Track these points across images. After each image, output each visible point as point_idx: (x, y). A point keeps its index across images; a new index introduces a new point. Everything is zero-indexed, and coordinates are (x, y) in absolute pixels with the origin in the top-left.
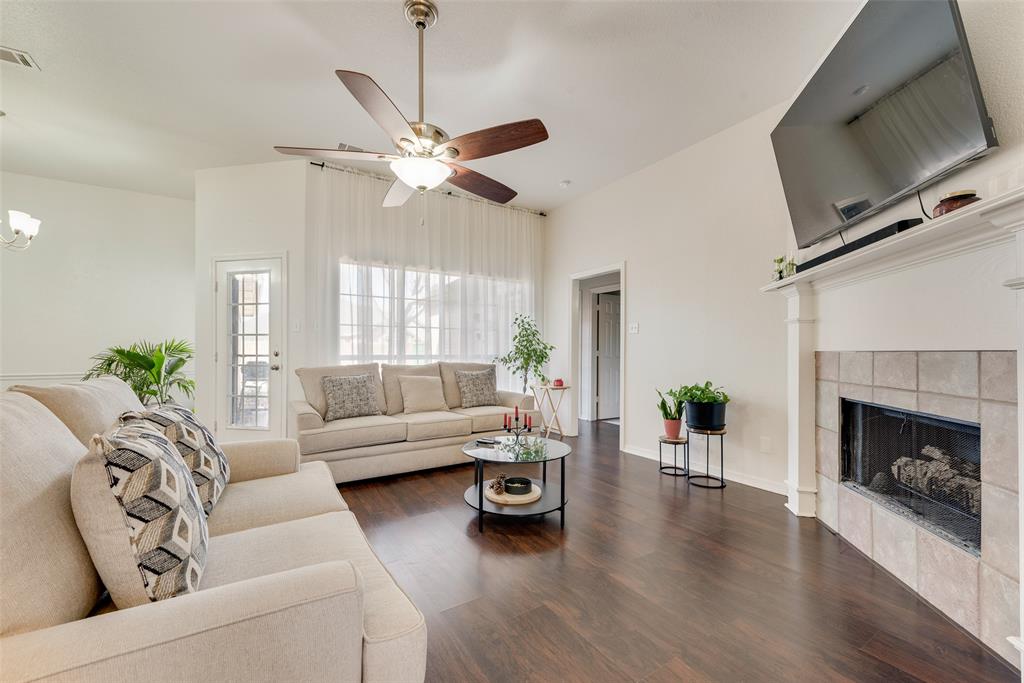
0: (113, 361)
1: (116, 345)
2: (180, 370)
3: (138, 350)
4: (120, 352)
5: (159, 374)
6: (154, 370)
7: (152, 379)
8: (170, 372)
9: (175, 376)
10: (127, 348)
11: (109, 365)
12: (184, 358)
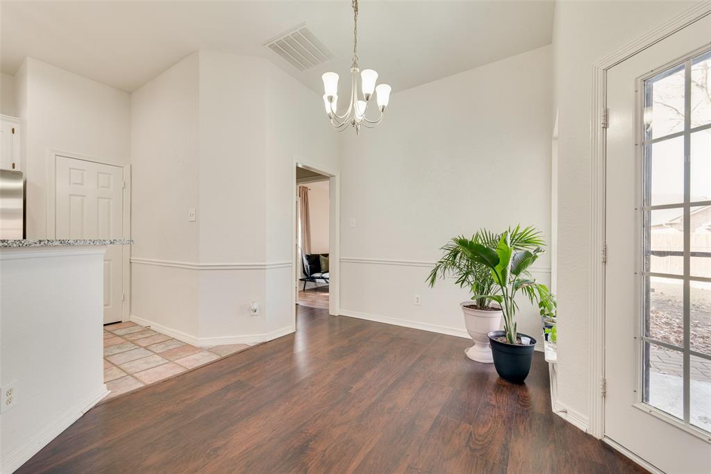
0: (458, 252)
1: (459, 235)
2: (528, 269)
3: (480, 242)
4: (463, 243)
5: (504, 273)
6: (498, 268)
7: (496, 279)
8: (516, 271)
9: (522, 276)
10: (469, 238)
11: (455, 256)
12: (531, 251)
